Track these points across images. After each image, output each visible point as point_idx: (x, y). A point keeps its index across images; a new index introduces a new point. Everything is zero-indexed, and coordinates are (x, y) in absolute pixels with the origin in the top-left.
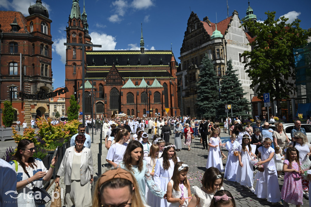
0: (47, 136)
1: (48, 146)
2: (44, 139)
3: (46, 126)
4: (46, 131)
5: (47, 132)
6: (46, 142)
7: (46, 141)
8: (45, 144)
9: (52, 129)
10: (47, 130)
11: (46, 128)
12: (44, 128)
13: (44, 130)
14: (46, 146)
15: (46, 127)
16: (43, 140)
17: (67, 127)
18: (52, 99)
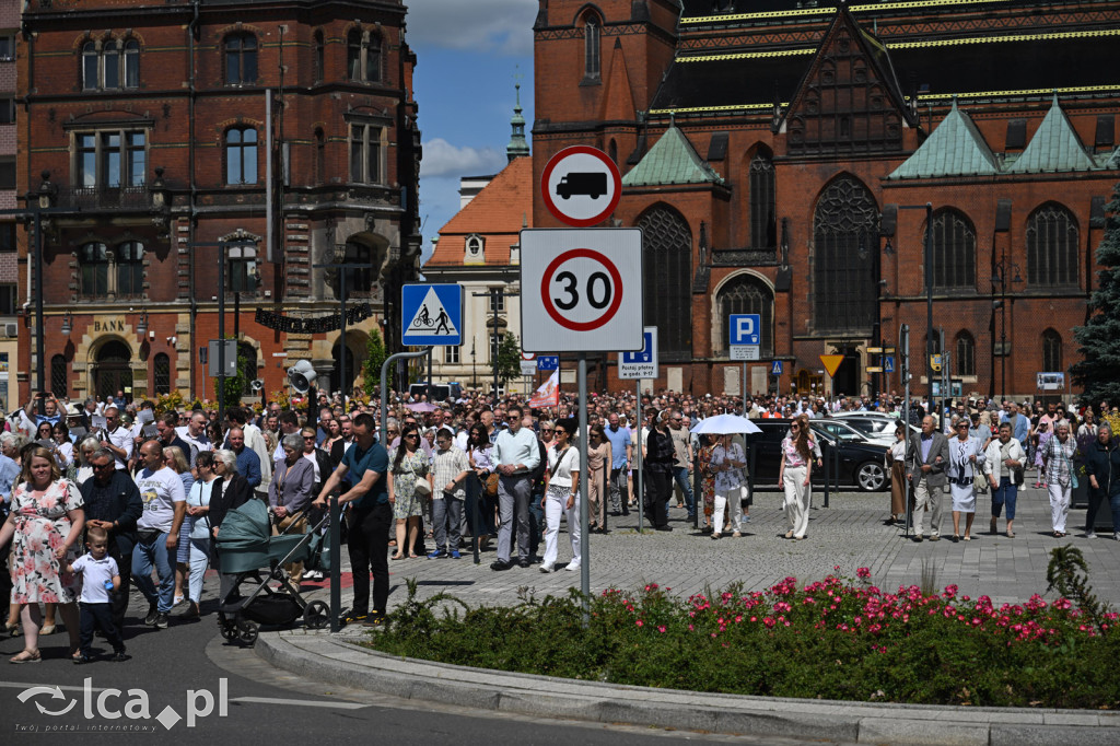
18: (474, 242)
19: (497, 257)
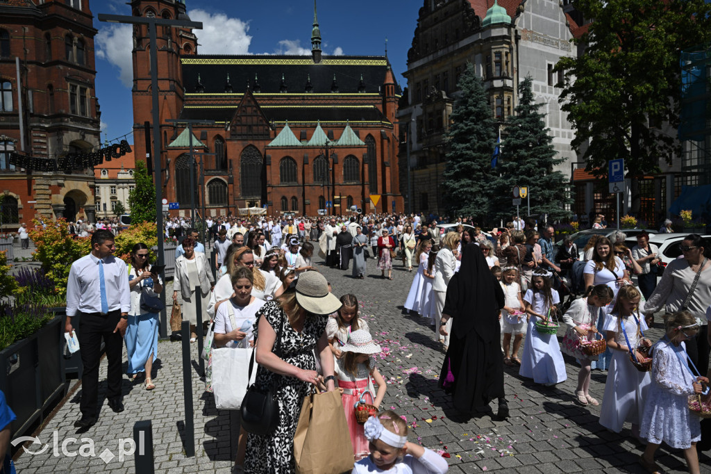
0: (57, 266)
1: (61, 293)
2: (50, 273)
3: (54, 241)
4: (57, 254)
5: (58, 257)
6: (56, 283)
7: (56, 280)
8: (53, 289)
9: (73, 248)
10: (58, 250)
11: (54, 244)
12: (49, 244)
13: (51, 252)
14: (55, 294)
15: (56, 242)
16: (48, 277)
17: (123, 240)
18: (104, 171)
19: (113, 176)
